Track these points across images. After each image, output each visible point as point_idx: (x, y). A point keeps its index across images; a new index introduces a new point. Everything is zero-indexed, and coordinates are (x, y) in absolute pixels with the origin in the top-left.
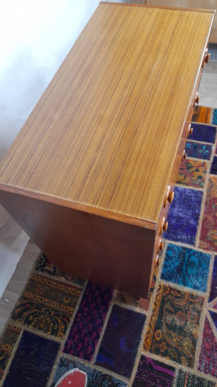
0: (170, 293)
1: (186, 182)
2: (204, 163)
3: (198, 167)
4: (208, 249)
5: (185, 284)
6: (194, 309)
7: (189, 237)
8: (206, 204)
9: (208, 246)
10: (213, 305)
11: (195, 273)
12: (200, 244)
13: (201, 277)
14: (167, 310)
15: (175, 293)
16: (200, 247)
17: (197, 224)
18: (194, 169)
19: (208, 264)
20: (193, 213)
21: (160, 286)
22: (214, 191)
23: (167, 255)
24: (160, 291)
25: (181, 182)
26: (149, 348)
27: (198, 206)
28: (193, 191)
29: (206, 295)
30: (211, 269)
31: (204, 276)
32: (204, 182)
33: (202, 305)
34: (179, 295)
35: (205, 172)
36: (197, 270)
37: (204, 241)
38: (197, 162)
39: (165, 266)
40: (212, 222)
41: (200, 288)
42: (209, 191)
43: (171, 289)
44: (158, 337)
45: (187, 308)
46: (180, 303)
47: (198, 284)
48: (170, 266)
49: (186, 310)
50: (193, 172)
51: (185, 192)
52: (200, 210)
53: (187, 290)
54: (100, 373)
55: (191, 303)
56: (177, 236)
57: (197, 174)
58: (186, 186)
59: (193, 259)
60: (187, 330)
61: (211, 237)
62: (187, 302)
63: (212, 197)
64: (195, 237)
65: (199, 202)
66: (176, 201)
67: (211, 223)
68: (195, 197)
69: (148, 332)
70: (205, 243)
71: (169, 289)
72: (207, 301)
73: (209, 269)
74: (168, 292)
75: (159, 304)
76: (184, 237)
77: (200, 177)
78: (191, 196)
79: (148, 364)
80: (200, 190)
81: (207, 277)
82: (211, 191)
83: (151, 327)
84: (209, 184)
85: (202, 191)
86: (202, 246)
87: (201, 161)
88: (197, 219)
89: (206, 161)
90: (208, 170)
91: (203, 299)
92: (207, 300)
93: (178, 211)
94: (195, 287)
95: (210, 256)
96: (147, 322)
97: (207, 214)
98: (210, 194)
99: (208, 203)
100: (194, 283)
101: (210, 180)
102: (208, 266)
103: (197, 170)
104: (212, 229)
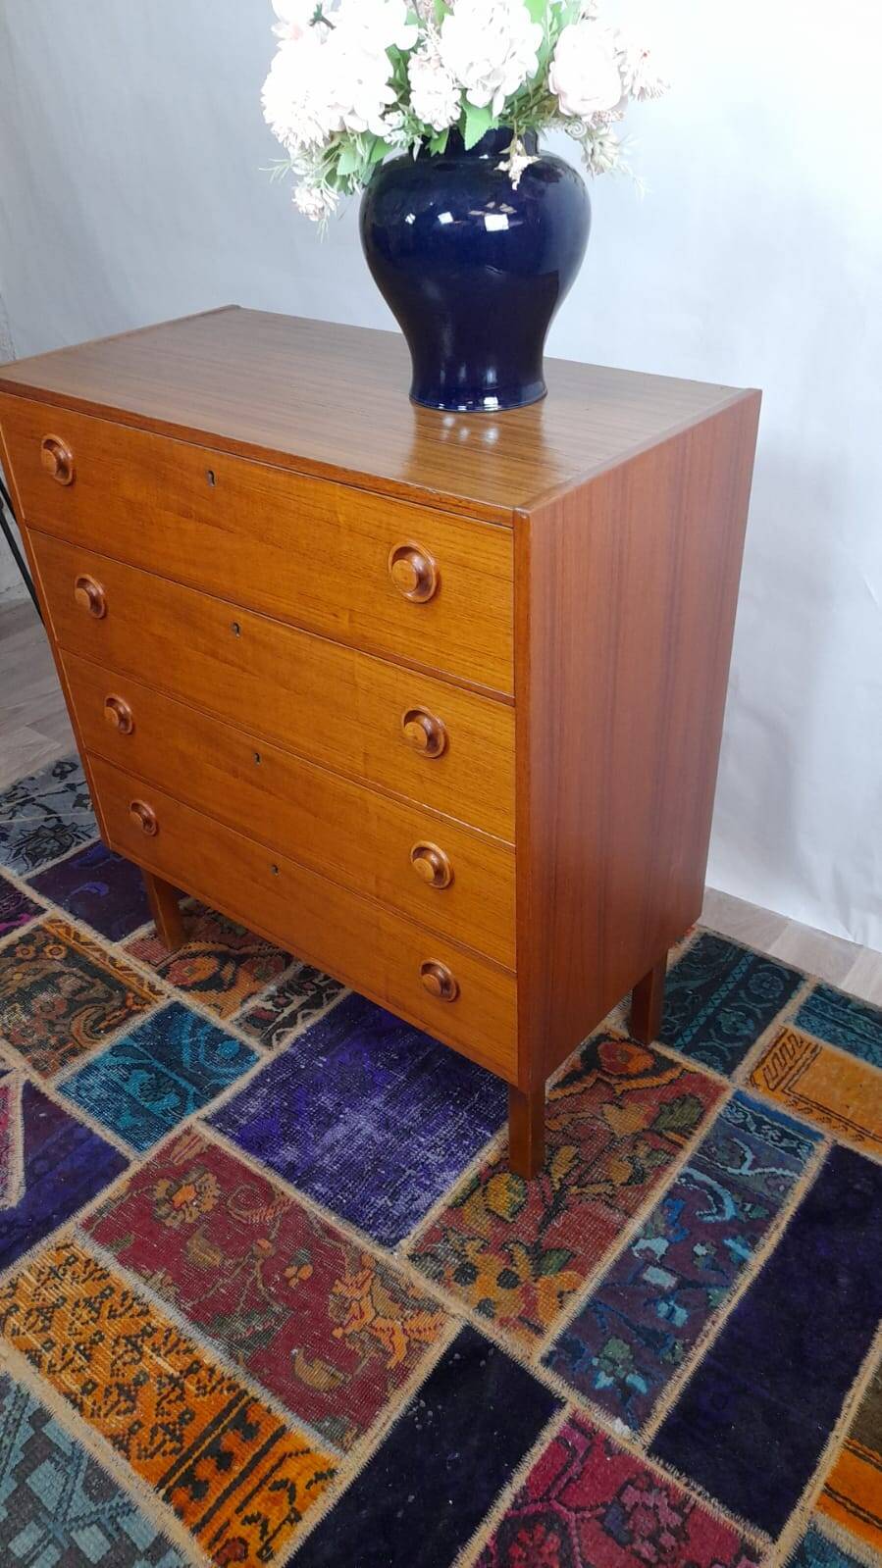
0: (124, 1005)
1: (467, 1209)
2: (539, 1331)
3: (526, 1291)
4: (165, 1153)
5: (117, 1050)
6: (42, 1044)
7: (243, 1122)
8: (330, 1232)
9: (174, 1159)
10: (12, 1087)
11: (126, 1088)
12: (198, 1139)
13: (105, 1096)
14: (93, 985)
15: (116, 1017)
16: (187, 1132)
17: (270, 1165)
18: (523, 1267)
19: (123, 1133)
20: (322, 1170)
21: (160, 993)
22: (370, 1293)
23: (230, 1038)
24: (146, 989)
25: (478, 1192)
26: (47, 927)
27: (342, 1201)
28: (417, 1215)
29: (48, 1087)
30: (103, 1131)
31: (98, 1108)
32: (437, 1276)
33: (35, 1064)
34: (102, 1025)
35: (485, 1307)
36: (130, 1096)
37: (200, 1155)
38: (555, 1300)
39: (201, 1022)
40: (244, 1213)
41: (78, 1081)
42: (383, 1274)
43: (131, 1013)
44: (51, 950)
45: (58, 1028)
46: (84, 1018)
47: (91, 1081)
48: (192, 1034)
49: (54, 1025)
50: (511, 1258)
51: (426, 1188)
52: (318, 1197)
53: (98, 1050)
54: (78, 843)
55: (62, 1042)
56: (272, 1088)
57: (491, 1266)
58: (450, 1202)
59: (170, 1100)
60: (14, 1009)
61: (194, 1183)
62: (72, 1036)
63: (349, 1271)
64: (232, 1137)
65: (352, 1215)
66: (402, 1140)
67: (248, 1208)
68: (384, 1212)
69: (77, 936)
70: (190, 1155)
71: (135, 1008)
72: (32, 1081)
73: (104, 1127)
74: (129, 1003)
75: (118, 975)
76: (254, 1107)
77: (467, 1274)
78: (394, 1197)
79: (21, 915)
80: (406, 1245)
81: (91, 1110)
82: (378, 1281)
83: (83, 944)
84: (411, 1293)
85: (396, 1247)
86: (186, 1139)
87: (558, 1325)
88: (289, 1172)
89: (545, 1345)
90: (487, 1328)
91: (45, 1073)
92: (37, 1079)
93: (360, 1130)
94: (90, 1069)
95: (141, 1149)
96: (100, 940)
97: (287, 1214)
98: (367, 1272)
99: (328, 1241)
100: (104, 1071)
101: (434, 1307)
102: (117, 1130)
103: (507, 1280)
104: (222, 1200)
